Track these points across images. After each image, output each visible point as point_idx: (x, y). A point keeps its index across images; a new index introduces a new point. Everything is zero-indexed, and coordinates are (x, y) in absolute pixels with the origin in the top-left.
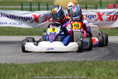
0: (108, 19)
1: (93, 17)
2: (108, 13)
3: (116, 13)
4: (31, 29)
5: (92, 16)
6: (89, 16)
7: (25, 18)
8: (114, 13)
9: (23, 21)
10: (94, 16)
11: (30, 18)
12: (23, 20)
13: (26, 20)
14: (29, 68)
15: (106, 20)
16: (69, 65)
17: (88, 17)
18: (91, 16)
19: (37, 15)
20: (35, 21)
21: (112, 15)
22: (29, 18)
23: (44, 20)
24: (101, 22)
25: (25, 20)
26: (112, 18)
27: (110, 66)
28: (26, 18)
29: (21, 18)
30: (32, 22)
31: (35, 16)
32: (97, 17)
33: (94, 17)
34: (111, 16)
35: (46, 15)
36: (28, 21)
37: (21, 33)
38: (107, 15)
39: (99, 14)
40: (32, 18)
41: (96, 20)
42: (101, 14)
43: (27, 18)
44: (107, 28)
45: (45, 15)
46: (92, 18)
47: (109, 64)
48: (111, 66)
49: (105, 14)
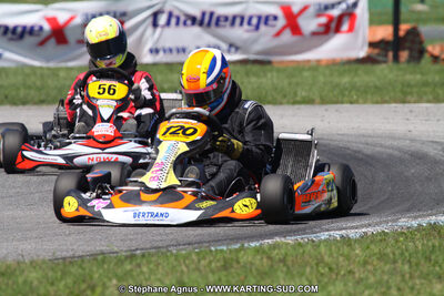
0: (322, 29)
1: (266, 23)
2: (322, 7)
3: (348, 7)
4: (38, 72)
5: (263, 21)
6: (250, 18)
7: (15, 28)
8: (343, 6)
9: (11, 39)
10: (271, 18)
11: (36, 28)
12: (9, 35)
13: (22, 36)
14: (52, 284)
15: (314, 34)
16: (187, 266)
17: (249, 23)
18: (259, 18)
19: (62, 18)
20: (53, 41)
21: (335, 12)
22: (32, 28)
24: (296, 38)
25: (14, 37)
26: (333, 25)
27: (327, 269)
28: (19, 30)
29: (1, 30)
30: (42, 43)
31: (52, 21)
32: (282, 22)
33: (271, 22)
34: (331, 19)
36: (28, 40)
37: (6, 97)
38: (319, 15)
39: (287, 10)
40: (41, 28)
41: (278, 34)
42: (295, 9)
43: (24, 28)
44: (318, 61)
45: (89, 17)
46: (263, 27)
47: (326, 258)
48: (330, 269)
49: (311, 10)
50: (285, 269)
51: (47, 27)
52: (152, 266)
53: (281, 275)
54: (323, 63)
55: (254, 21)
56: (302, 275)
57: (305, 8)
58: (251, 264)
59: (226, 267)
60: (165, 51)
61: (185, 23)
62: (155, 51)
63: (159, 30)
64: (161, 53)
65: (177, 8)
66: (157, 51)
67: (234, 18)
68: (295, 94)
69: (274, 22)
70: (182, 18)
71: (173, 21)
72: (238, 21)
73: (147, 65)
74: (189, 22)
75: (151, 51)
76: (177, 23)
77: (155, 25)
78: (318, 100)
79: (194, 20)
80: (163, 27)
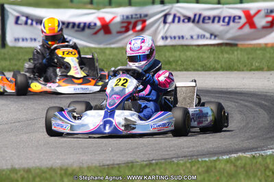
0: (269, 25)
1: (234, 21)
2: (269, 11)
5: (232, 19)
6: (224, 18)
7: (79, 24)
9: (77, 31)
10: (237, 18)
11: (92, 24)
12: (76, 28)
13: (83, 29)
15: (264, 27)
17: (223, 21)
18: (230, 18)
19: (108, 18)
20: (102, 32)
22: (90, 24)
23: (123, 29)
24: (253, 30)
25: (80, 29)
27: (271, 173)
28: (82, 25)
29: (71, 25)
30: (96, 33)
31: (102, 19)
32: (244, 20)
33: (236, 21)
35: (127, 17)
36: (87, 31)
38: (267, 16)
39: (247, 13)
40: (95, 24)
41: (241, 28)
42: (252, 12)
43: (85, 24)
44: (266, 44)
45: (125, 17)
46: (232, 23)
47: (271, 166)
49: (262, 13)
50: (244, 173)
51: (99, 24)
52: (162, 170)
53: (242, 176)
54: (269, 46)
55: (227, 20)
56: (255, 176)
57: (259, 11)
58: (224, 169)
59: (208, 171)
60: (171, 38)
61: (183, 21)
62: (165, 38)
63: (167, 25)
64: (169, 39)
65: (178, 12)
66: (166, 38)
67: (214, 18)
68: (252, 65)
69: (239, 21)
70: (182, 18)
71: (177, 19)
72: (217, 19)
73: (160, 46)
74: (186, 21)
75: (163, 38)
76: (179, 22)
77: (165, 22)
78: (266, 68)
79: (189, 19)
80: (170, 23)
